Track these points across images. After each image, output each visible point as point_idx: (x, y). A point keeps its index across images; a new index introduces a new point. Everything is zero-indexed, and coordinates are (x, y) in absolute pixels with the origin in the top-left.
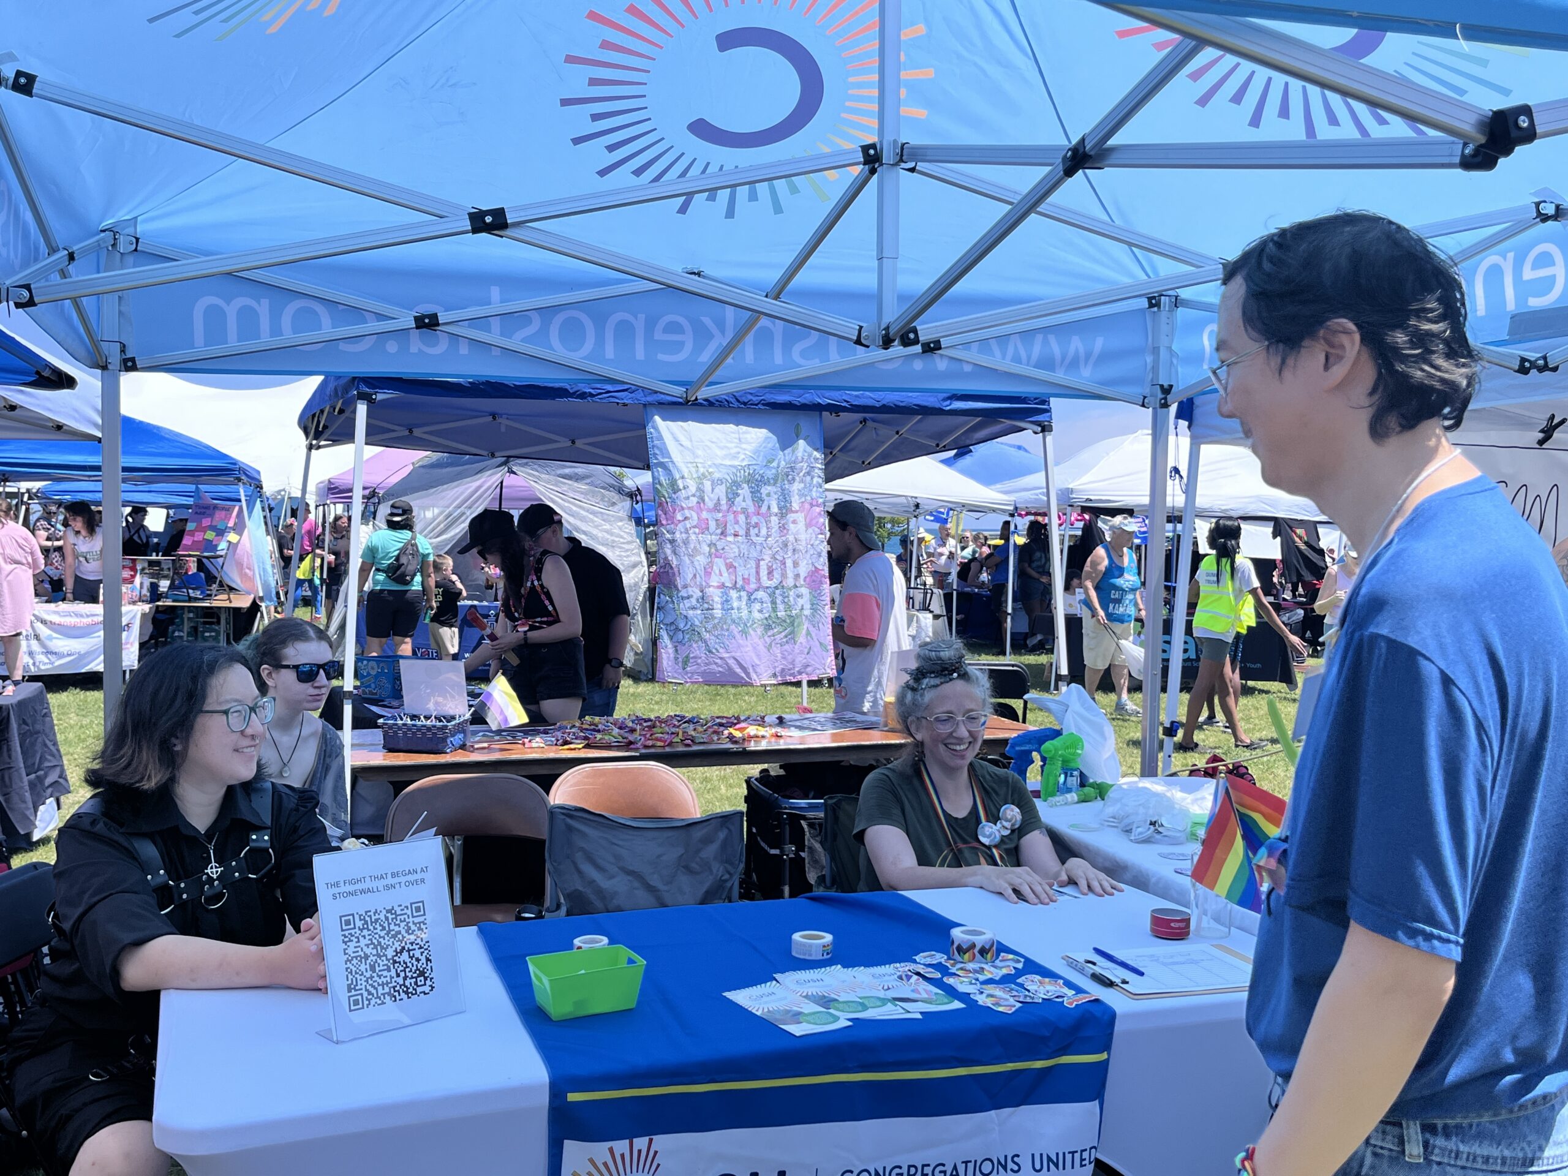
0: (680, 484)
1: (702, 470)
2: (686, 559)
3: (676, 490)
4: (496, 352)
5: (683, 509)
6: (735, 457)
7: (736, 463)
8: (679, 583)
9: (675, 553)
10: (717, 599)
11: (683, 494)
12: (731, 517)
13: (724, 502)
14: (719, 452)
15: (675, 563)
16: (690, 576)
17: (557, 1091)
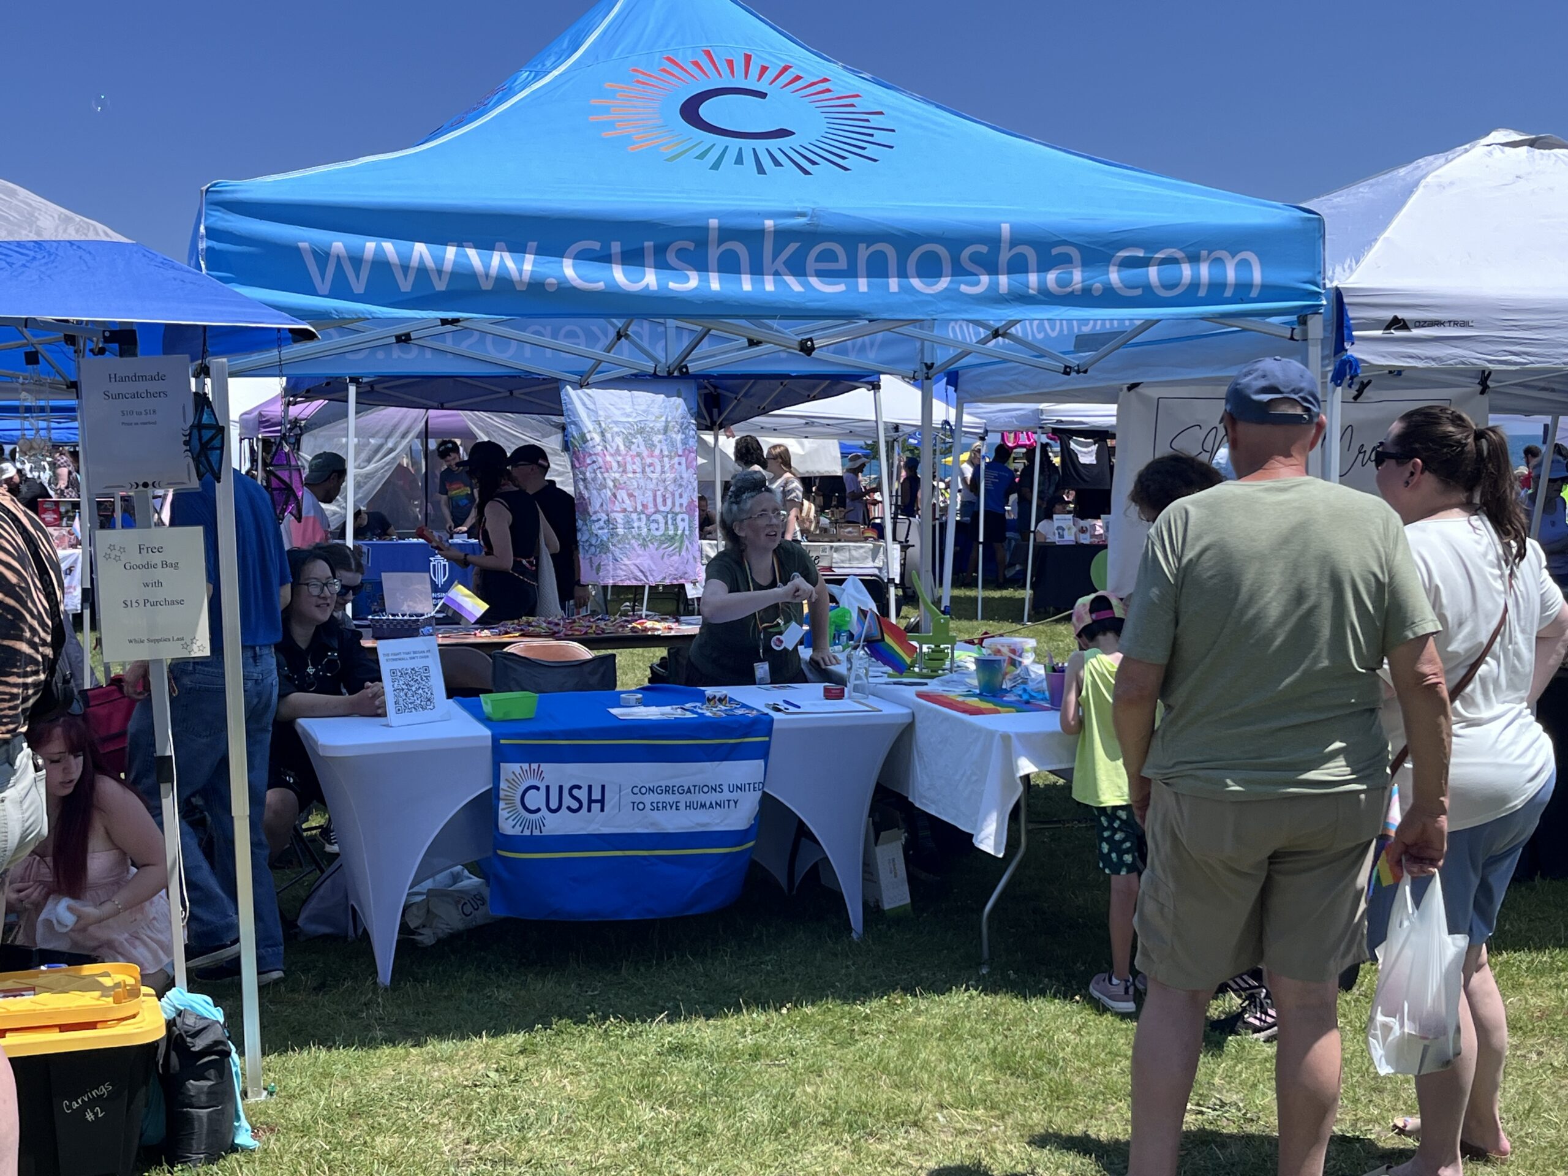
0: (588, 437)
1: (603, 425)
2: (595, 492)
3: (585, 441)
4: (451, 356)
5: (590, 455)
6: (628, 416)
7: (630, 420)
8: (591, 510)
9: (586, 488)
10: (619, 521)
11: (590, 444)
12: (629, 459)
13: (622, 447)
14: (617, 412)
15: (586, 495)
16: (598, 505)
17: (495, 739)
